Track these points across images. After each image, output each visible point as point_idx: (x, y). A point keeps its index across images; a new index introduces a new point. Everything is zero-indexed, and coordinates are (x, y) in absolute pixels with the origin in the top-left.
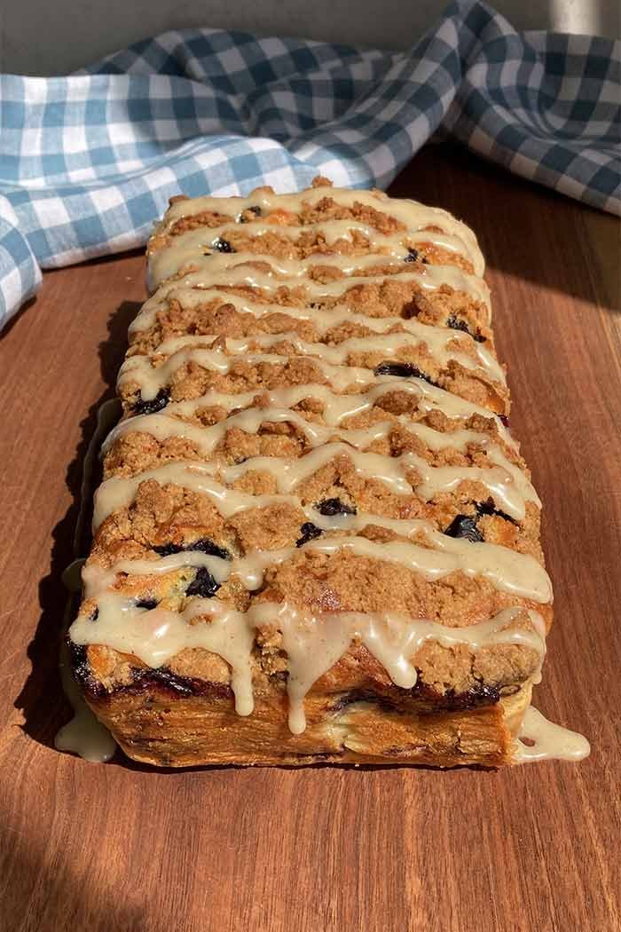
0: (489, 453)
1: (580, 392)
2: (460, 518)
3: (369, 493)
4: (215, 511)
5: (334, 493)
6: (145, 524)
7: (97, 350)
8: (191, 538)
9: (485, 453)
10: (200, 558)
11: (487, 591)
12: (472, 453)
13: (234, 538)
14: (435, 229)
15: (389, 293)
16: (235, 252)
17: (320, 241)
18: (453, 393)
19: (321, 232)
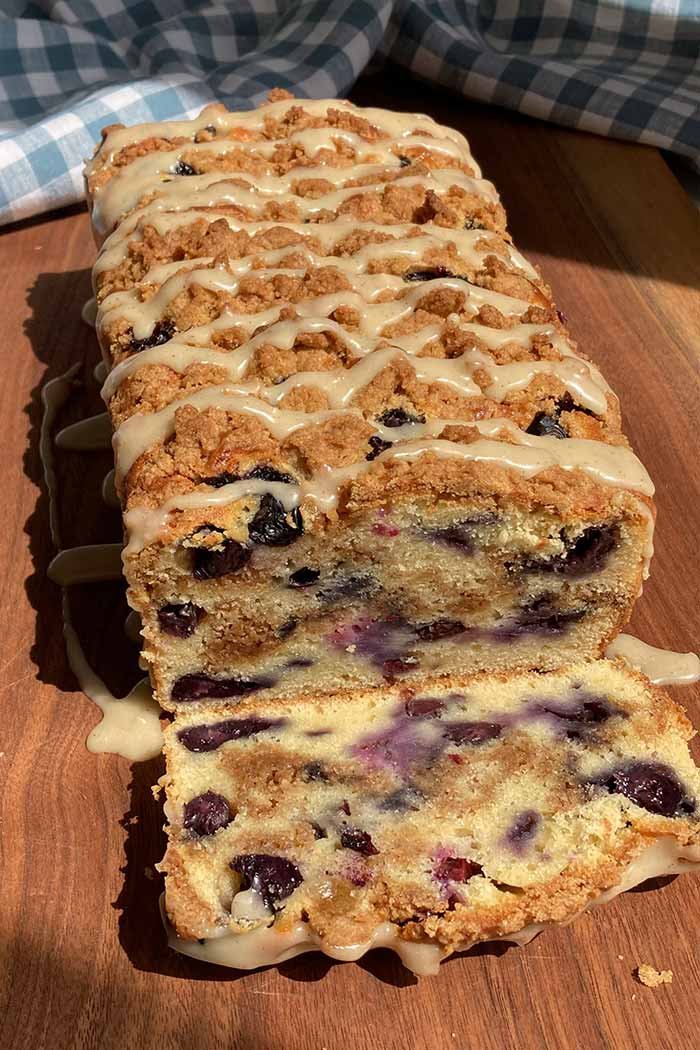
0: (555, 346)
1: (599, 316)
2: (540, 416)
3: (435, 399)
4: (268, 433)
5: (397, 401)
6: (189, 456)
7: (23, 329)
8: (247, 465)
9: (551, 346)
10: (260, 486)
11: (587, 487)
12: (538, 347)
13: (296, 459)
14: (425, 134)
15: (393, 200)
16: (202, 173)
17: (299, 154)
18: (497, 291)
19: (299, 143)
